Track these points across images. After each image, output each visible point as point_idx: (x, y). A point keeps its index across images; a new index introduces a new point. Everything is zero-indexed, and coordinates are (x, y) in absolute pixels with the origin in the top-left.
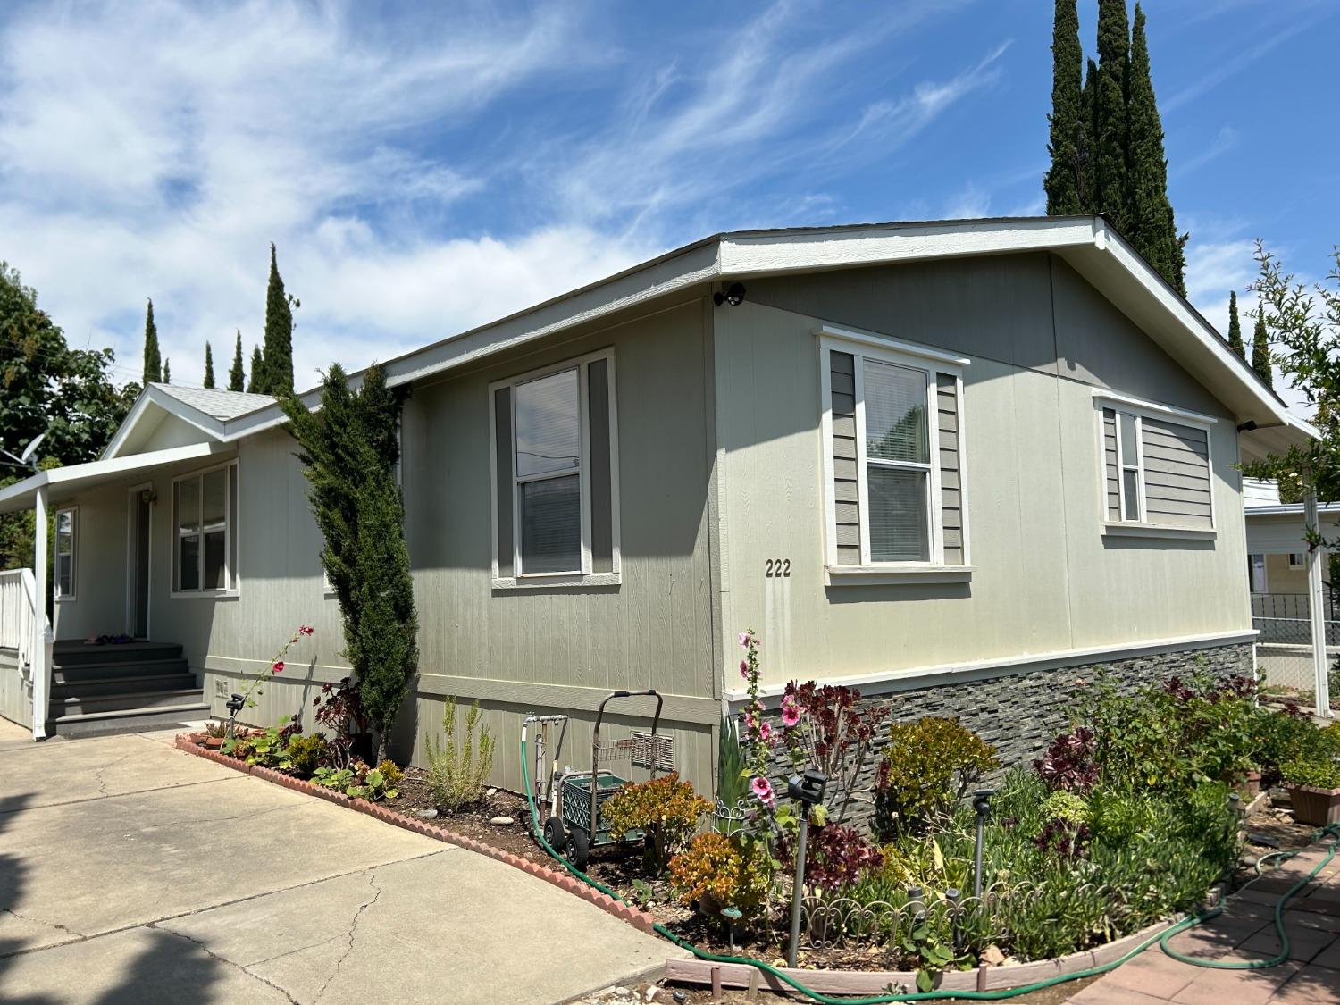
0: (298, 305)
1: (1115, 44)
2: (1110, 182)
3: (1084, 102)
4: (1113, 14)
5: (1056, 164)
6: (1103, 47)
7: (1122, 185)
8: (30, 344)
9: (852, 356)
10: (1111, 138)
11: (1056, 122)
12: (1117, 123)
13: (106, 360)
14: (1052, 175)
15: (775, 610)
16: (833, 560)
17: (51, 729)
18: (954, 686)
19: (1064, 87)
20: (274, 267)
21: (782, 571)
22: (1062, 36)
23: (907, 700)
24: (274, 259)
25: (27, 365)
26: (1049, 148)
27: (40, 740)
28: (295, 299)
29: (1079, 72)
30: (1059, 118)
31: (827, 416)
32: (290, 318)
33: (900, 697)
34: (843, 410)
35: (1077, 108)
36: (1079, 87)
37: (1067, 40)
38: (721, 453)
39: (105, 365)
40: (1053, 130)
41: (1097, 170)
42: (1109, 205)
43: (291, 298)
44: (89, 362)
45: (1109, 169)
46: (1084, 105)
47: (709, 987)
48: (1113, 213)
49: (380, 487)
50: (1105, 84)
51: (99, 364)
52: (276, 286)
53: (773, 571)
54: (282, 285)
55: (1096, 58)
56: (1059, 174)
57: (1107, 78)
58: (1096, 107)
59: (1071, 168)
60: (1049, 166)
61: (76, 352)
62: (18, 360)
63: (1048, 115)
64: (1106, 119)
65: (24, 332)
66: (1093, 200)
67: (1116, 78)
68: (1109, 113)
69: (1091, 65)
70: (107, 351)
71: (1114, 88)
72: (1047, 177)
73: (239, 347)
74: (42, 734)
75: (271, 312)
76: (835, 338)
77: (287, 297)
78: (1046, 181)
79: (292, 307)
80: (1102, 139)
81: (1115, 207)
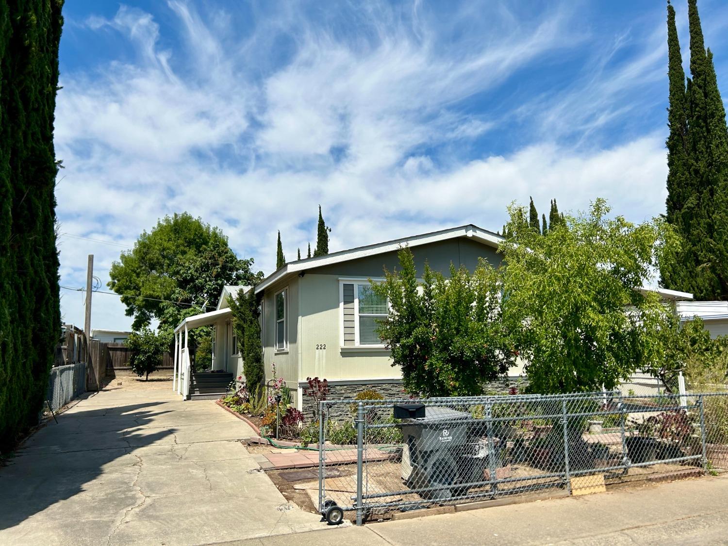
0: (330, 231)
1: (698, 69)
2: (700, 141)
3: (686, 100)
4: (697, 54)
5: (671, 133)
6: (693, 71)
7: (705, 142)
8: (221, 261)
9: (353, 285)
10: (698, 117)
11: (671, 112)
12: (701, 110)
13: (251, 263)
14: (671, 138)
15: (319, 359)
16: (342, 344)
17: (189, 398)
18: (396, 384)
19: (674, 93)
20: (320, 215)
21: (323, 348)
22: (672, 68)
23: (373, 387)
24: (320, 212)
25: (220, 268)
26: (668, 125)
27: (185, 400)
28: (329, 228)
29: (683, 85)
30: (672, 110)
31: (342, 305)
32: (327, 237)
33: (370, 386)
34: (349, 300)
35: (682, 104)
36: (683, 93)
37: (675, 69)
38: (300, 318)
39: (251, 265)
40: (670, 116)
41: (693, 135)
42: (700, 153)
43: (327, 228)
44: (245, 264)
45: (698, 134)
46: (686, 102)
47: (257, 443)
48: (702, 157)
49: (251, 323)
50: (694, 90)
51: (249, 264)
52: (321, 223)
53: (319, 348)
54: (324, 223)
55: (691, 77)
56: (673, 139)
57: (695, 88)
58: (692, 102)
59: (679, 135)
60: (669, 135)
61: (240, 261)
62: (217, 267)
63: (667, 109)
64: (696, 107)
65: (220, 255)
66: (692, 150)
67: (700, 87)
68: (697, 105)
69: (689, 80)
70: (251, 259)
71: (699, 92)
72: (668, 140)
73: (309, 250)
74: (185, 398)
75: (319, 235)
76: (344, 280)
77: (326, 228)
78: (667, 143)
79: (328, 231)
80: (694, 119)
81: (702, 153)
